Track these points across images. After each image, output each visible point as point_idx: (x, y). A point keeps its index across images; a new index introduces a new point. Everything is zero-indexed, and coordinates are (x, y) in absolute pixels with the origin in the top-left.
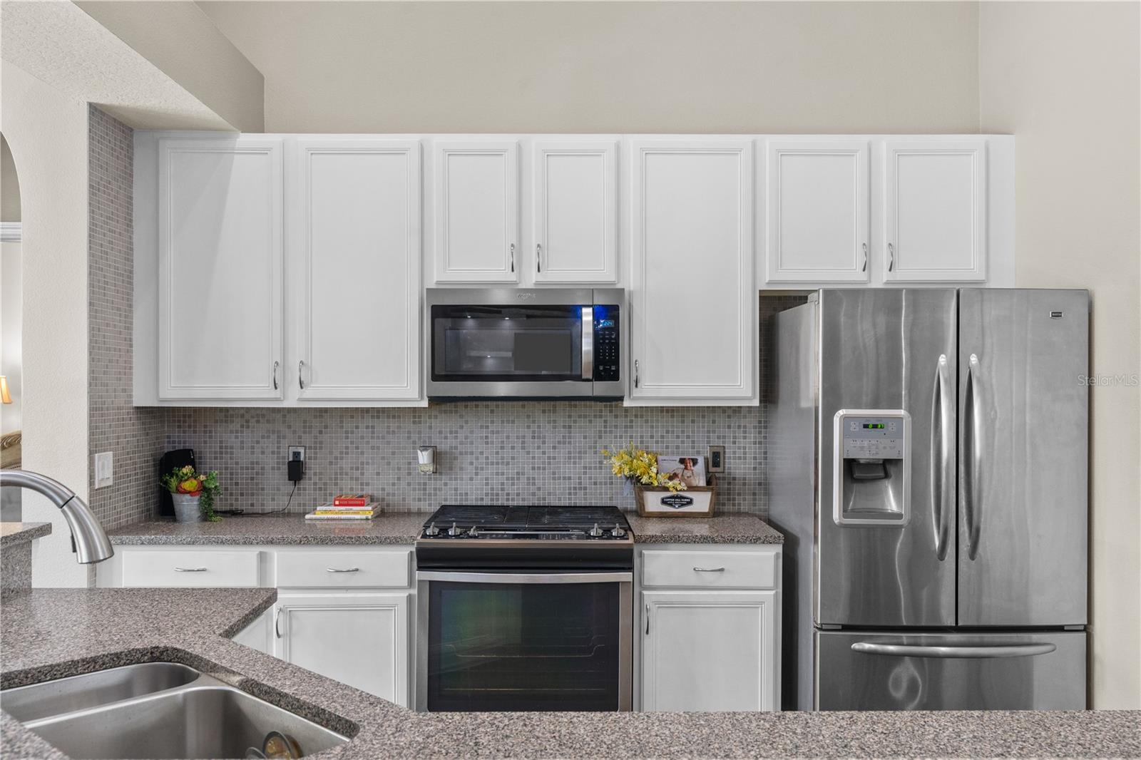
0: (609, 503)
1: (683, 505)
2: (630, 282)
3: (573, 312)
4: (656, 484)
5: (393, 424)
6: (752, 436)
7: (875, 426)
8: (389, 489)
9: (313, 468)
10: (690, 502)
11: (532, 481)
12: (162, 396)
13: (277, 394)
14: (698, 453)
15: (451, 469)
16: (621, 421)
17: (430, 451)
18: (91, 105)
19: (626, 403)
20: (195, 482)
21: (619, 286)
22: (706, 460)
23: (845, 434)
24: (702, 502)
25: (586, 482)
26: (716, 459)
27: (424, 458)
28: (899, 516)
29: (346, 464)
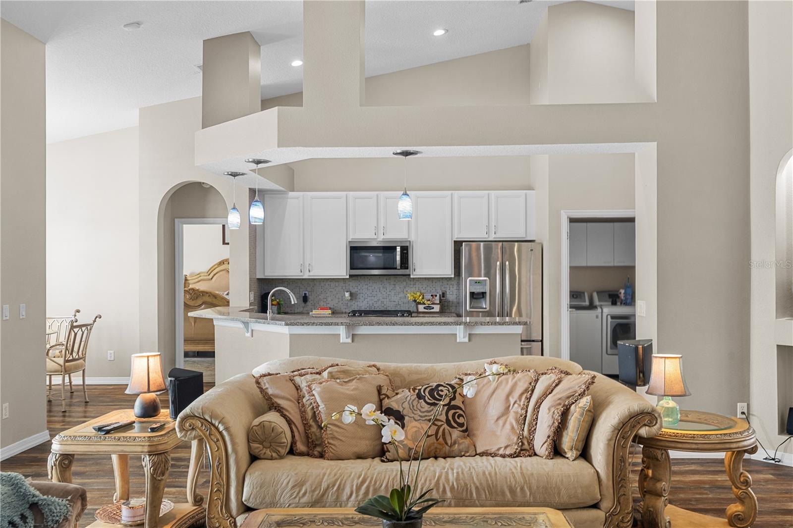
0: (408, 309)
1: (430, 309)
2: (412, 238)
3: (394, 248)
4: (422, 302)
5: (337, 284)
6: (455, 287)
7: (479, 282)
8: (336, 305)
9: (311, 298)
10: (433, 308)
11: (382, 302)
12: (266, 275)
13: (302, 274)
14: (438, 293)
15: (356, 298)
16: (412, 283)
17: (349, 292)
18: (250, 189)
19: (411, 277)
20: (276, 302)
21: (409, 240)
22: (440, 295)
23: (470, 285)
24: (437, 308)
25: (400, 303)
26: (443, 295)
27: (347, 294)
28: (486, 308)
29: (321, 297)
